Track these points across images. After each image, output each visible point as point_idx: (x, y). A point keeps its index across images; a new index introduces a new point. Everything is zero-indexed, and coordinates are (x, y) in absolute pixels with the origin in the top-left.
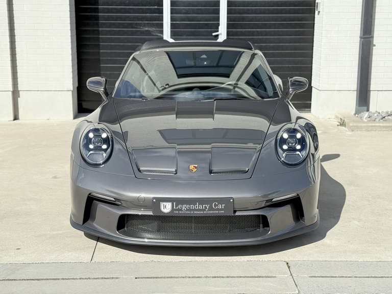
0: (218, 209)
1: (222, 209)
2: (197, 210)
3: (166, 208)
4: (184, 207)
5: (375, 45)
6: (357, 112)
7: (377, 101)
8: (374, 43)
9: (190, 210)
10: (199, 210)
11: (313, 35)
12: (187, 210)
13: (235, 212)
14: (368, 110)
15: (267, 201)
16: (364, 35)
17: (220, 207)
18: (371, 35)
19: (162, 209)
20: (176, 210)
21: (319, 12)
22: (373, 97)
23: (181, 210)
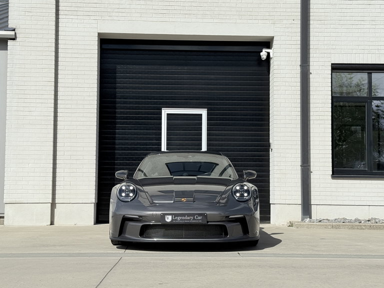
0: (198, 220)
1: (200, 220)
2: (186, 220)
3: (169, 219)
4: (179, 218)
5: (312, 172)
6: (302, 220)
7: (317, 212)
8: (311, 171)
9: (182, 220)
10: (187, 220)
11: (269, 167)
12: (180, 220)
13: (208, 222)
14: (310, 218)
15: (227, 217)
16: (303, 164)
17: (199, 218)
18: (308, 164)
19: (166, 220)
20: (174, 220)
21: (272, 149)
22: (314, 209)
23: (177, 220)
